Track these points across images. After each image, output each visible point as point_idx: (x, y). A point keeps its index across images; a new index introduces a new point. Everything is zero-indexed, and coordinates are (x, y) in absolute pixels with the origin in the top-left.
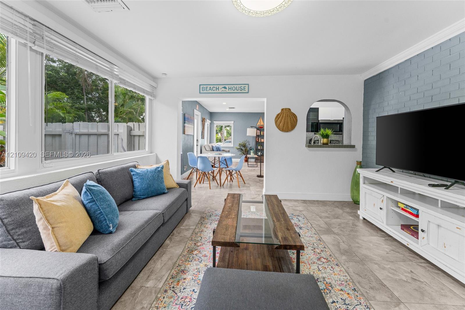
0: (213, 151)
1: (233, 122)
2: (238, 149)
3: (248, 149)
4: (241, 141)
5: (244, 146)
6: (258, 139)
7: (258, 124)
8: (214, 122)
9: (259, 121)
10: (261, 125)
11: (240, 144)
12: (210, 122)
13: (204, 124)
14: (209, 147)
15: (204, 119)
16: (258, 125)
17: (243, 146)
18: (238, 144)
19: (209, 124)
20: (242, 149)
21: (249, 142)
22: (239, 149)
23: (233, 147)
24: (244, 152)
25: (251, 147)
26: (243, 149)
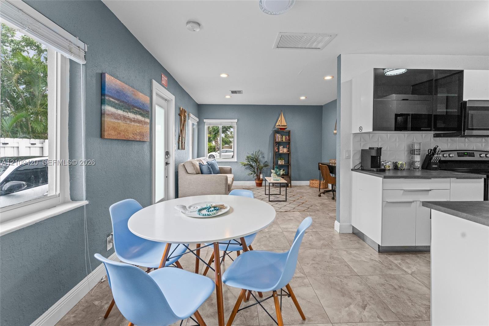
0: (202, 173)
1: (236, 121)
2: (245, 165)
3: (262, 165)
4: (250, 151)
5: (256, 160)
6: (278, 149)
7: (277, 124)
8: (205, 120)
9: (280, 119)
10: (282, 126)
11: (248, 157)
12: (198, 120)
13: (185, 121)
14: (193, 165)
15: (185, 112)
16: (277, 126)
17: (254, 161)
18: (246, 157)
19: (197, 124)
20: (251, 166)
21: (262, 154)
22: (248, 164)
23: (237, 162)
24: (256, 170)
25: (266, 162)
26: (253, 164)
